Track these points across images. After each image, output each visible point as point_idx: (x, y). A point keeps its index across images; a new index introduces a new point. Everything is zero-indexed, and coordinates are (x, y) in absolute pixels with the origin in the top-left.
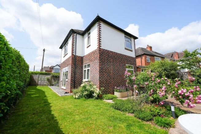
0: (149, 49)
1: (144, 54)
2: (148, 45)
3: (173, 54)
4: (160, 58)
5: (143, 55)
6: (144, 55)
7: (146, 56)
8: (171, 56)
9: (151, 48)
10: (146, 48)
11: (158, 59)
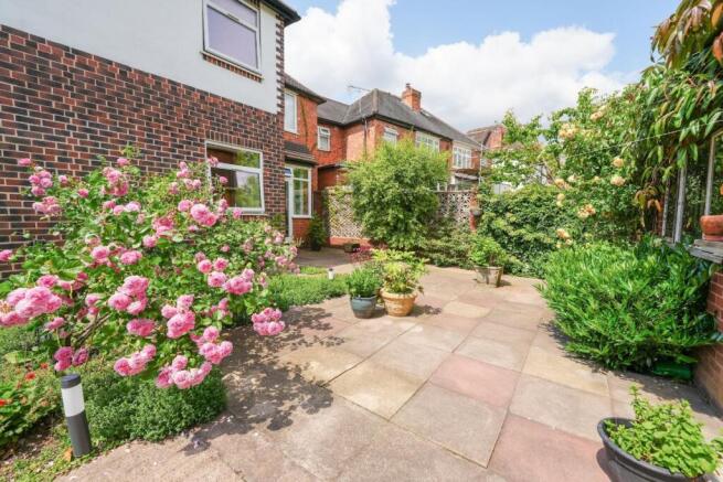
0: (408, 102)
1: (375, 116)
2: (408, 86)
3: (489, 134)
4: (436, 140)
5: (370, 118)
6: (376, 122)
7: (381, 123)
8: (484, 137)
9: (416, 96)
10: (399, 95)
11: (430, 142)
